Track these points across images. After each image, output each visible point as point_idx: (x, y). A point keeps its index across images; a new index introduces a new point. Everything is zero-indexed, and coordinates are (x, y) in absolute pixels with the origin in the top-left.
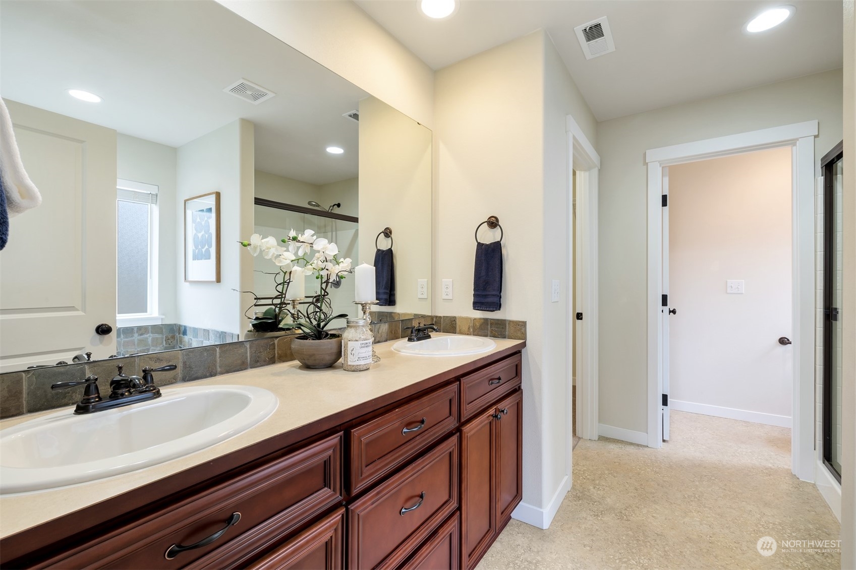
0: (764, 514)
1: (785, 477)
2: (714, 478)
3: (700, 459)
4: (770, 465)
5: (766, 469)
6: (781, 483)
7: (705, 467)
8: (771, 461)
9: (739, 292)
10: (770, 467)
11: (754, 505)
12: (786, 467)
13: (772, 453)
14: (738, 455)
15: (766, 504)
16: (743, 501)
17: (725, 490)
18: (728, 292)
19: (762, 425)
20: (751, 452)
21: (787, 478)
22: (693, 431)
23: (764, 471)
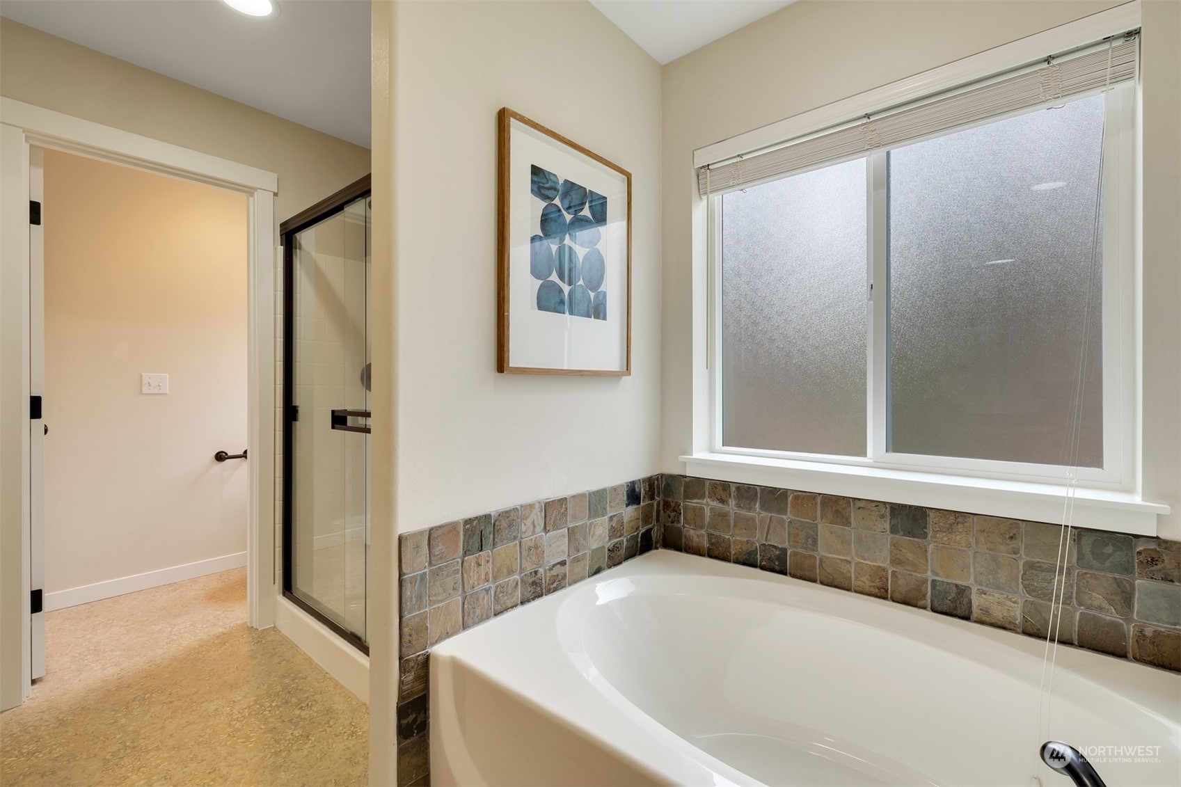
0: (234, 702)
1: (242, 636)
2: (149, 695)
3: (115, 677)
4: (221, 630)
5: (218, 637)
6: (240, 646)
7: (129, 686)
8: (221, 623)
9: (160, 392)
10: (222, 632)
11: (218, 698)
12: (239, 622)
13: (218, 613)
14: (175, 638)
15: (232, 686)
16: (202, 703)
17: (171, 702)
18: (144, 392)
19: (194, 580)
20: (191, 625)
21: (245, 636)
22: (89, 636)
23: (217, 642)
